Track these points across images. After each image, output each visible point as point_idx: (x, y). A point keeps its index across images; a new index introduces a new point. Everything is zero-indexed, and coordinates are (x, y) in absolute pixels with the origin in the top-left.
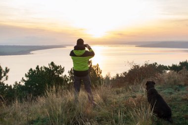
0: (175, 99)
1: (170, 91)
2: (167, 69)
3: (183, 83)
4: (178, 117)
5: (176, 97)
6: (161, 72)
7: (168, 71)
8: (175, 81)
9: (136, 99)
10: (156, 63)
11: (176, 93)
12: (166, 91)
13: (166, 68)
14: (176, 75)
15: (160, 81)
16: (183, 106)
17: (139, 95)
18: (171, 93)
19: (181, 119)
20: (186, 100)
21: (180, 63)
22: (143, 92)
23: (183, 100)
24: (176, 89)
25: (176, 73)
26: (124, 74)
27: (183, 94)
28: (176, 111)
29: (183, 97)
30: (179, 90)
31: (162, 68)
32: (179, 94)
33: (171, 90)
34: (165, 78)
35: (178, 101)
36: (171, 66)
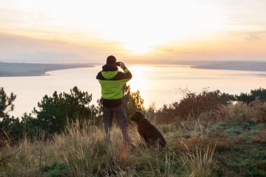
0: (244, 141)
1: (237, 130)
2: (234, 100)
3: (254, 120)
4: (247, 165)
5: (245, 138)
6: (226, 104)
7: (235, 103)
8: (244, 116)
9: (189, 139)
10: (218, 91)
11: (245, 133)
12: (232, 129)
13: (232, 98)
14: (246, 108)
15: (223, 116)
16: (255, 151)
17: (194, 134)
18: (238, 133)
19: (251, 169)
20: (258, 142)
21: (252, 92)
22: (199, 130)
23: (255, 142)
24: (245, 128)
25: (245, 105)
26: (174, 105)
27: (255, 134)
28: (245, 158)
29: (255, 138)
30: (249, 129)
31: (227, 98)
32: (250, 134)
33: (239, 129)
34: (230, 112)
35: (248, 144)
36: (239, 95)
